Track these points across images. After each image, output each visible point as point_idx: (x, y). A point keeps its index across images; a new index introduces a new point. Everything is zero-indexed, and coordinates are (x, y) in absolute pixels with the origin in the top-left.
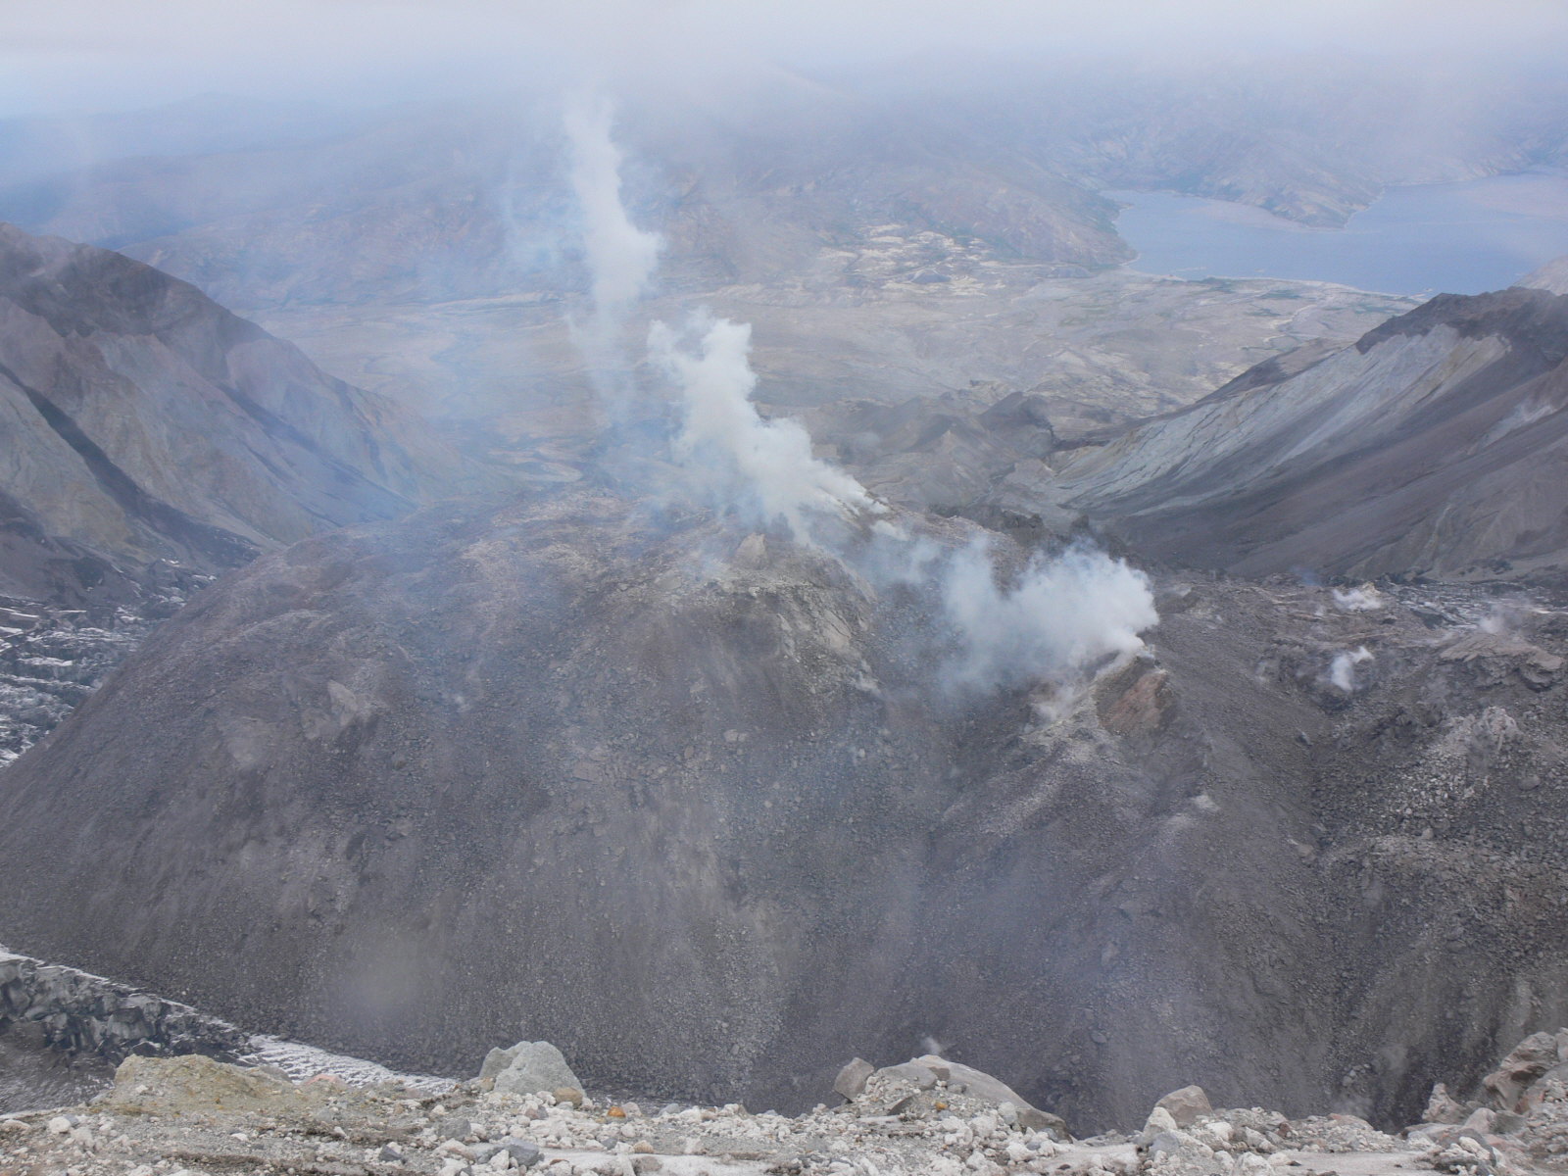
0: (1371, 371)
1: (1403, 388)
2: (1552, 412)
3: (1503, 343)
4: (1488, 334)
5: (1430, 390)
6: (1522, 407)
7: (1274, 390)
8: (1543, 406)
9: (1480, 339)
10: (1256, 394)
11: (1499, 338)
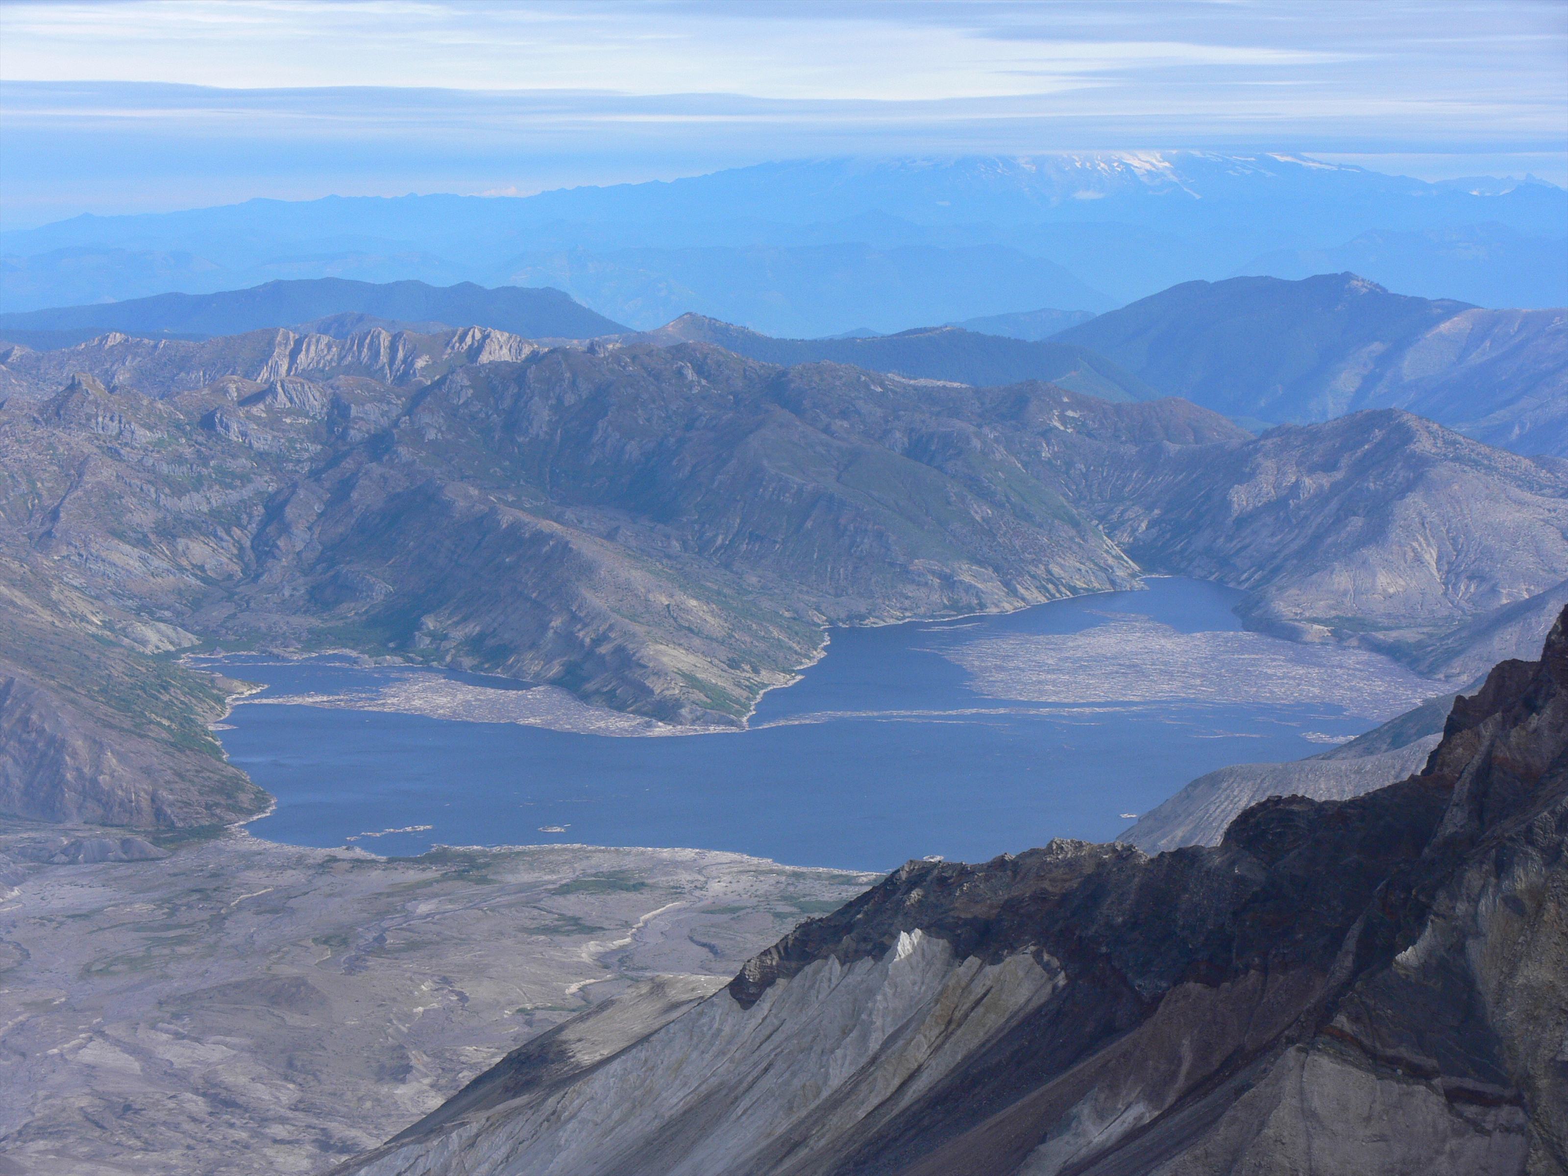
0: (767, 1047)
1: (835, 1082)
2: (1147, 1120)
3: (1046, 966)
4: (1013, 949)
5: (897, 1082)
6: (1085, 1110)
7: (551, 1101)
8: (1128, 1106)
9: (996, 960)
10: (508, 1116)
11: (1037, 955)
